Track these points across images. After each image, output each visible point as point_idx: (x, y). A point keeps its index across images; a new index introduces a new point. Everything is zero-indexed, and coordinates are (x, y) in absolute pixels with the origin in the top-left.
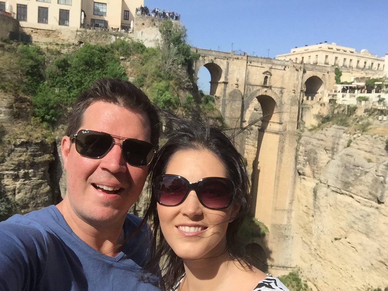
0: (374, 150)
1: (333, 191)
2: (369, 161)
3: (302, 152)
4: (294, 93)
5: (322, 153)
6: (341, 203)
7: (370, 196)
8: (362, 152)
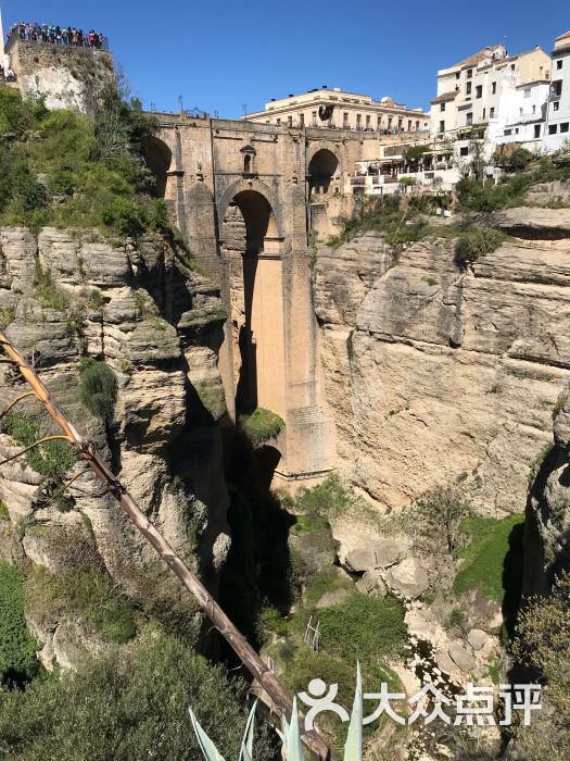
0: (437, 265)
1: (379, 340)
2: (432, 283)
3: (320, 285)
4: (296, 182)
5: (354, 281)
6: (395, 356)
7: (438, 338)
8: (419, 270)
